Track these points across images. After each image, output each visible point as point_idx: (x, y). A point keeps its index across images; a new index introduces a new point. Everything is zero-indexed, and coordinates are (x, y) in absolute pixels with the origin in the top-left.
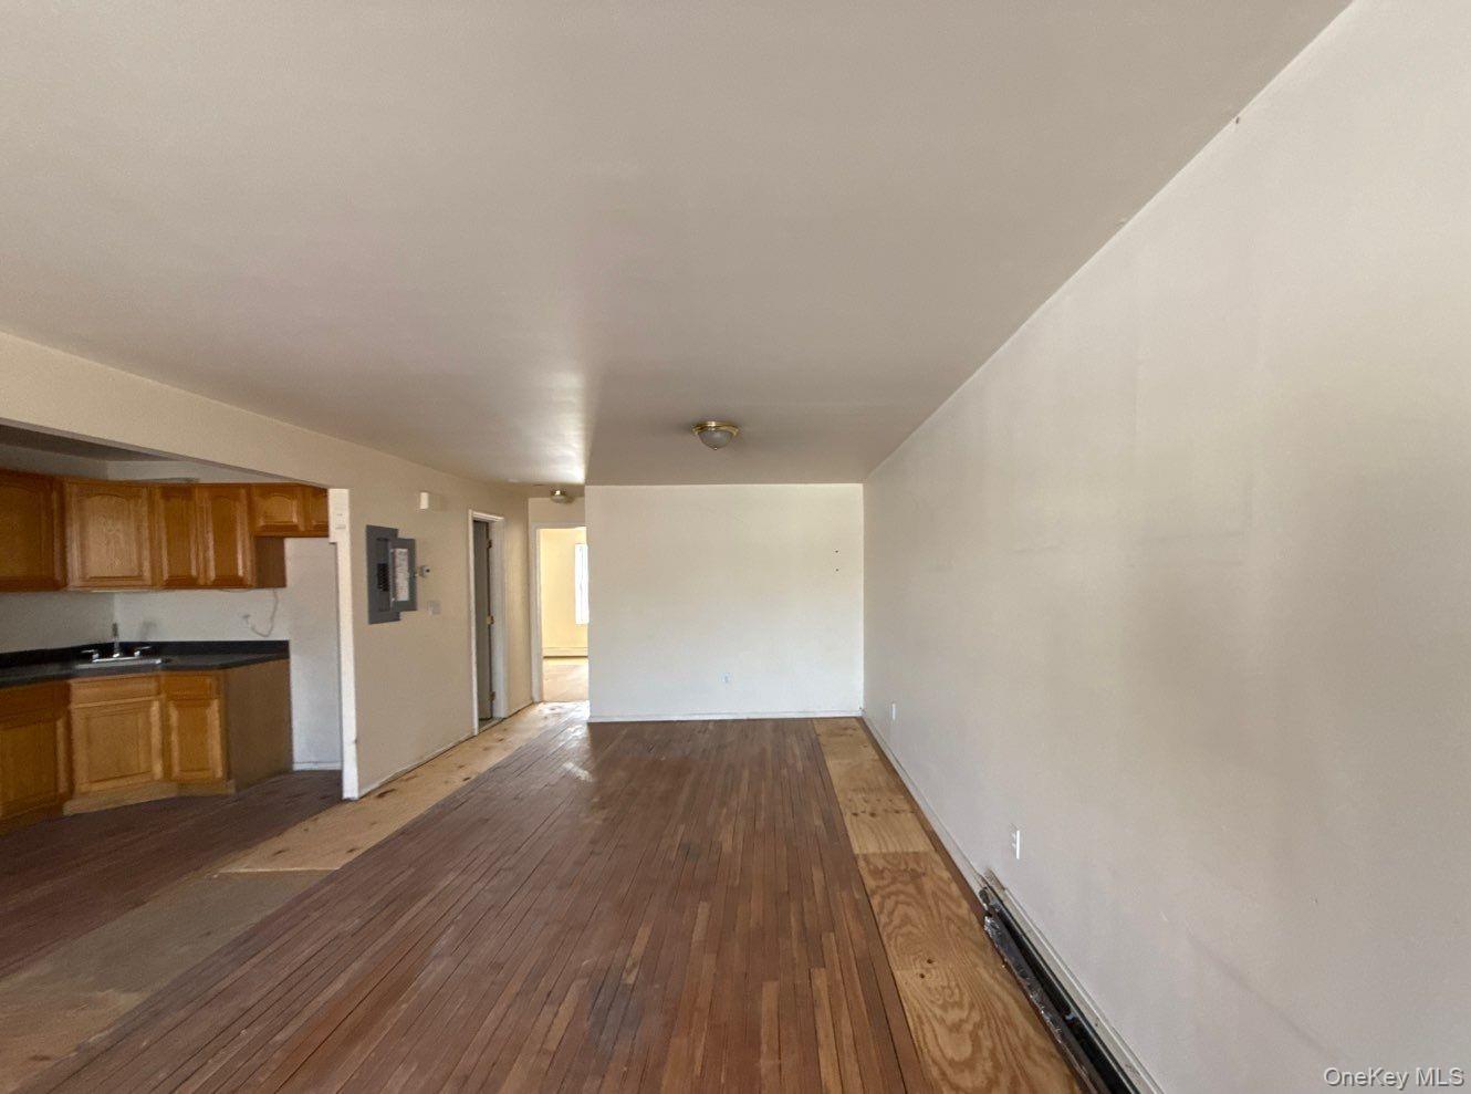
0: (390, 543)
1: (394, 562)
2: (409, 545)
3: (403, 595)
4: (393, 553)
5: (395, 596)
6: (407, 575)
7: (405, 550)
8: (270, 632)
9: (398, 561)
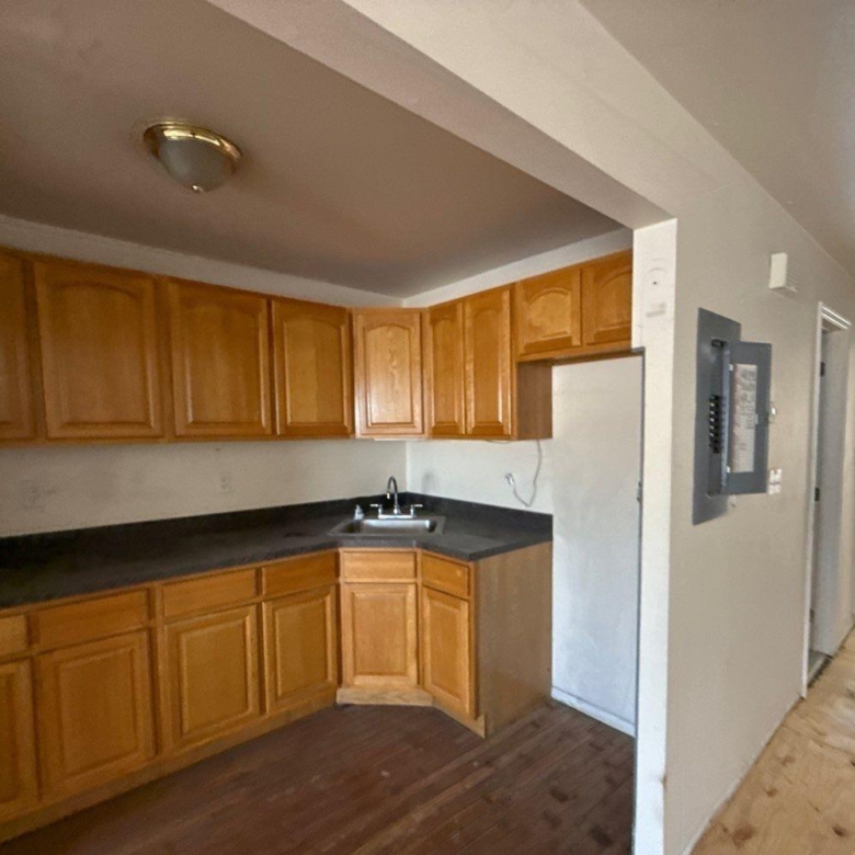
0: (727, 352)
1: (732, 390)
2: (760, 355)
3: (744, 462)
4: (732, 374)
5: (730, 463)
6: (755, 419)
7: (753, 368)
8: (532, 499)
9: (739, 389)
